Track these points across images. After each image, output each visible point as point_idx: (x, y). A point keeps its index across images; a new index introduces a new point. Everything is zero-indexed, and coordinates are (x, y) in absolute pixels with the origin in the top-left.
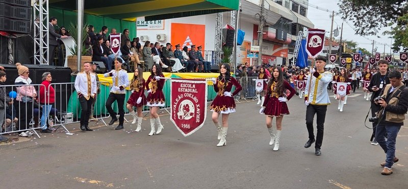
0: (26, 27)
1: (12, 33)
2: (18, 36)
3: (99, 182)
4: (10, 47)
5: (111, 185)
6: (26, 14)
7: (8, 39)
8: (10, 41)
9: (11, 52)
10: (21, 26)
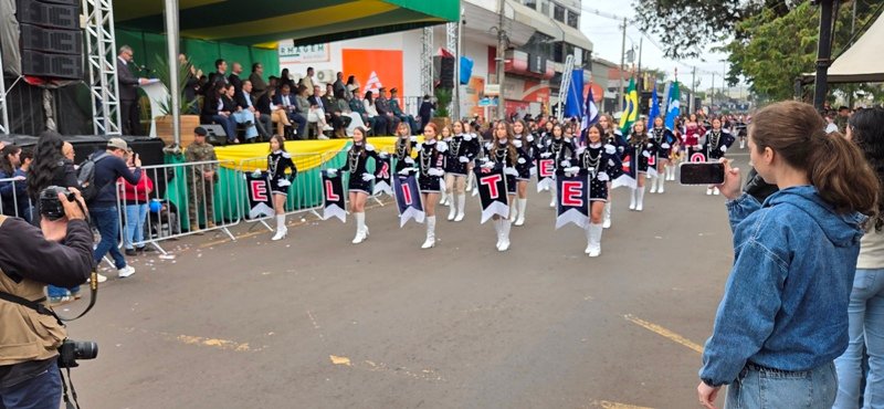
0: (74, 67)
1: (49, 79)
2: (60, 84)
3: (224, 342)
4: (47, 105)
5: (245, 346)
6: (72, 42)
7: (42, 90)
8: (47, 95)
9: (49, 114)
10: (65, 66)
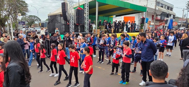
0: (83, 22)
1: (79, 24)
2: (81, 25)
3: (101, 68)
4: (79, 28)
6: (83, 19)
7: (78, 26)
8: (79, 26)
9: (79, 29)
10: (82, 22)
